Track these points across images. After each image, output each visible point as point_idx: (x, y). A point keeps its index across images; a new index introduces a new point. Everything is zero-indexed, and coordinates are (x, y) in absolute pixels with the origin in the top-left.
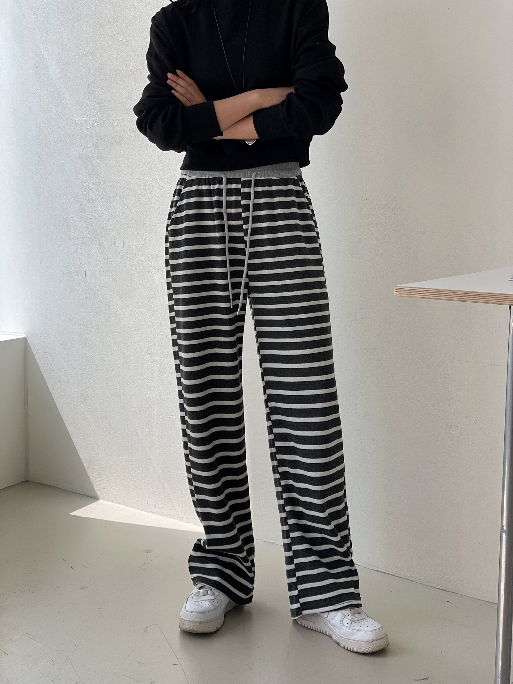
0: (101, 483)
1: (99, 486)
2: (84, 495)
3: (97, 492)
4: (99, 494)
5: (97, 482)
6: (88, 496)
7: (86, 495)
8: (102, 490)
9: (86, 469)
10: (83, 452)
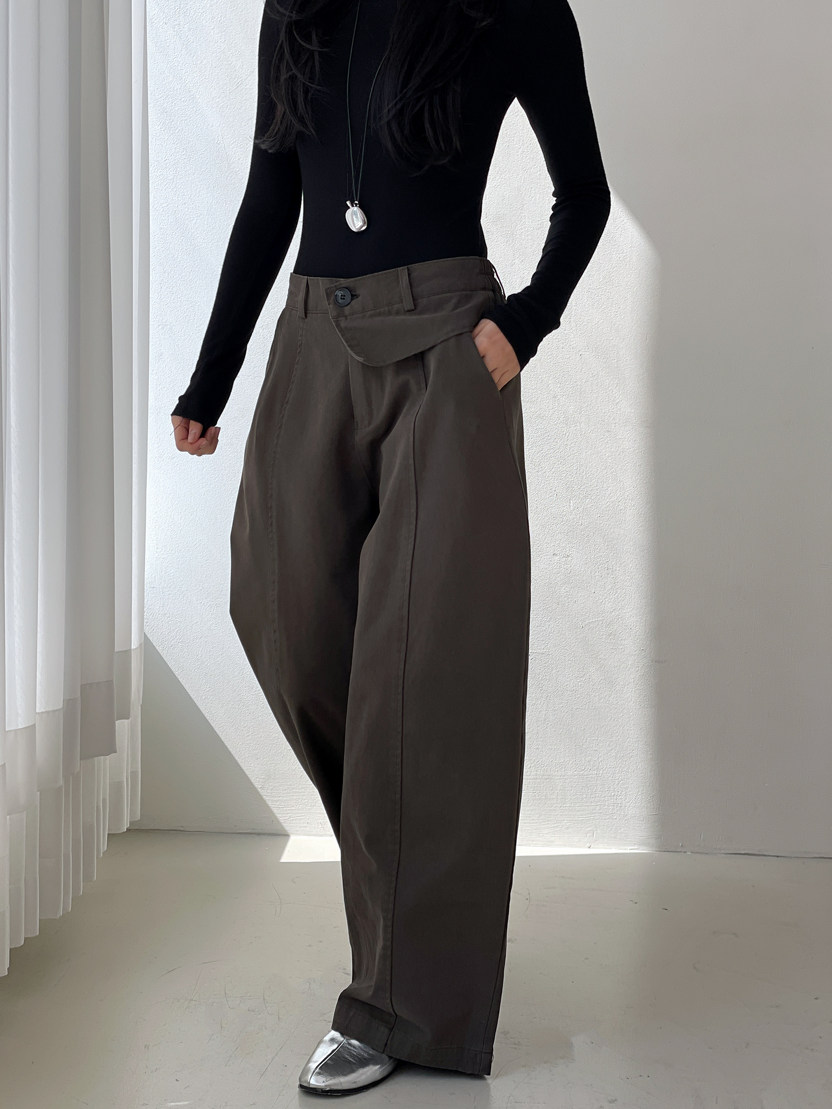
0: (293, 808)
1: (288, 813)
2: (251, 833)
3: (284, 825)
4: (287, 827)
5: (283, 808)
6: (259, 834)
7: (254, 834)
8: (293, 820)
9: (259, 790)
10: (251, 764)
